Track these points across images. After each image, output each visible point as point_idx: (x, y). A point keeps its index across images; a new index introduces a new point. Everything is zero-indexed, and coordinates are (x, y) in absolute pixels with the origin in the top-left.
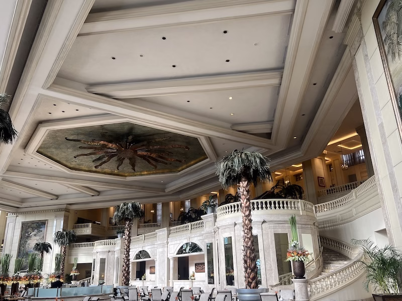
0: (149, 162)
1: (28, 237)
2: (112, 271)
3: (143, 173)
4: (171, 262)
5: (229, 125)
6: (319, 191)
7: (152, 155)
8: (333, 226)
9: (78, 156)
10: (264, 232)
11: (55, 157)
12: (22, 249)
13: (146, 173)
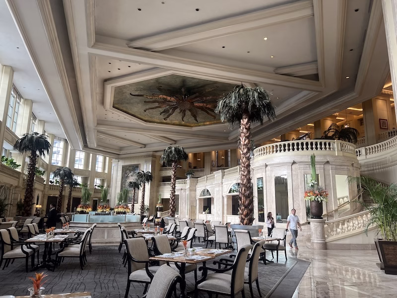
0: (208, 113)
1: (127, 177)
2: (184, 205)
3: (205, 124)
4: (225, 200)
5: (272, 69)
6: (380, 133)
7: (208, 106)
8: (383, 168)
9: (147, 109)
10: (294, 173)
11: (130, 112)
12: (124, 186)
13: (208, 123)
